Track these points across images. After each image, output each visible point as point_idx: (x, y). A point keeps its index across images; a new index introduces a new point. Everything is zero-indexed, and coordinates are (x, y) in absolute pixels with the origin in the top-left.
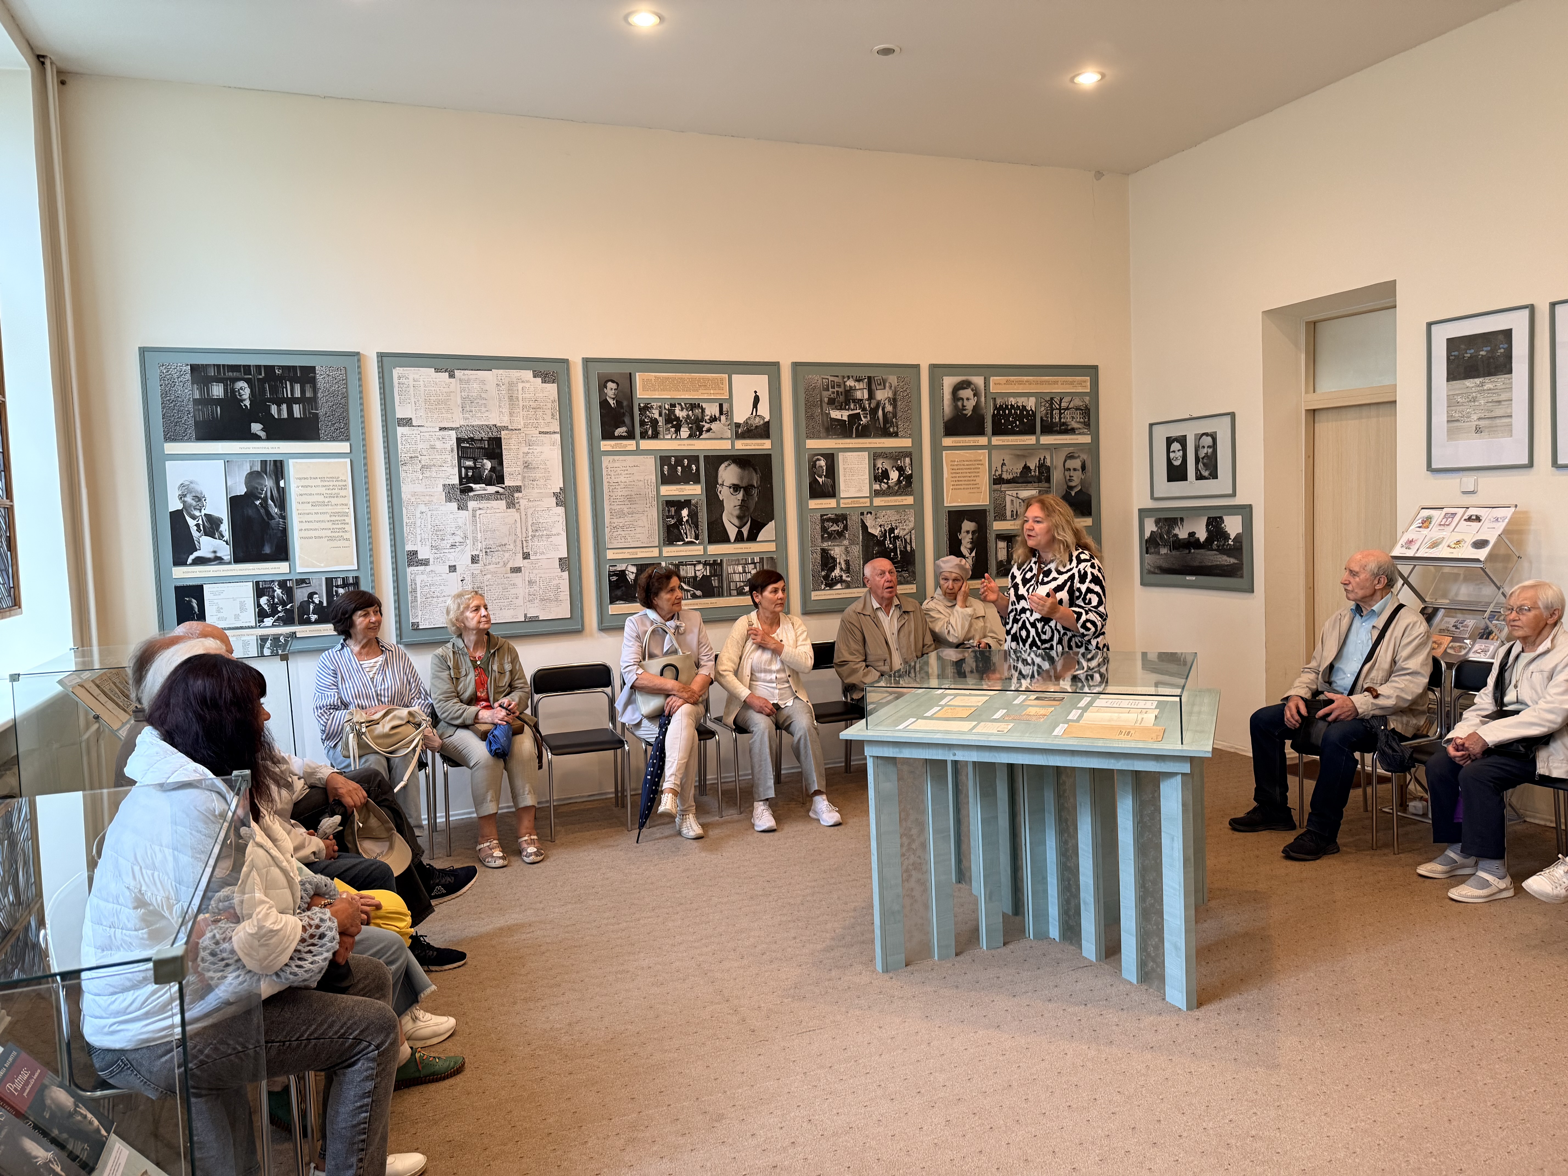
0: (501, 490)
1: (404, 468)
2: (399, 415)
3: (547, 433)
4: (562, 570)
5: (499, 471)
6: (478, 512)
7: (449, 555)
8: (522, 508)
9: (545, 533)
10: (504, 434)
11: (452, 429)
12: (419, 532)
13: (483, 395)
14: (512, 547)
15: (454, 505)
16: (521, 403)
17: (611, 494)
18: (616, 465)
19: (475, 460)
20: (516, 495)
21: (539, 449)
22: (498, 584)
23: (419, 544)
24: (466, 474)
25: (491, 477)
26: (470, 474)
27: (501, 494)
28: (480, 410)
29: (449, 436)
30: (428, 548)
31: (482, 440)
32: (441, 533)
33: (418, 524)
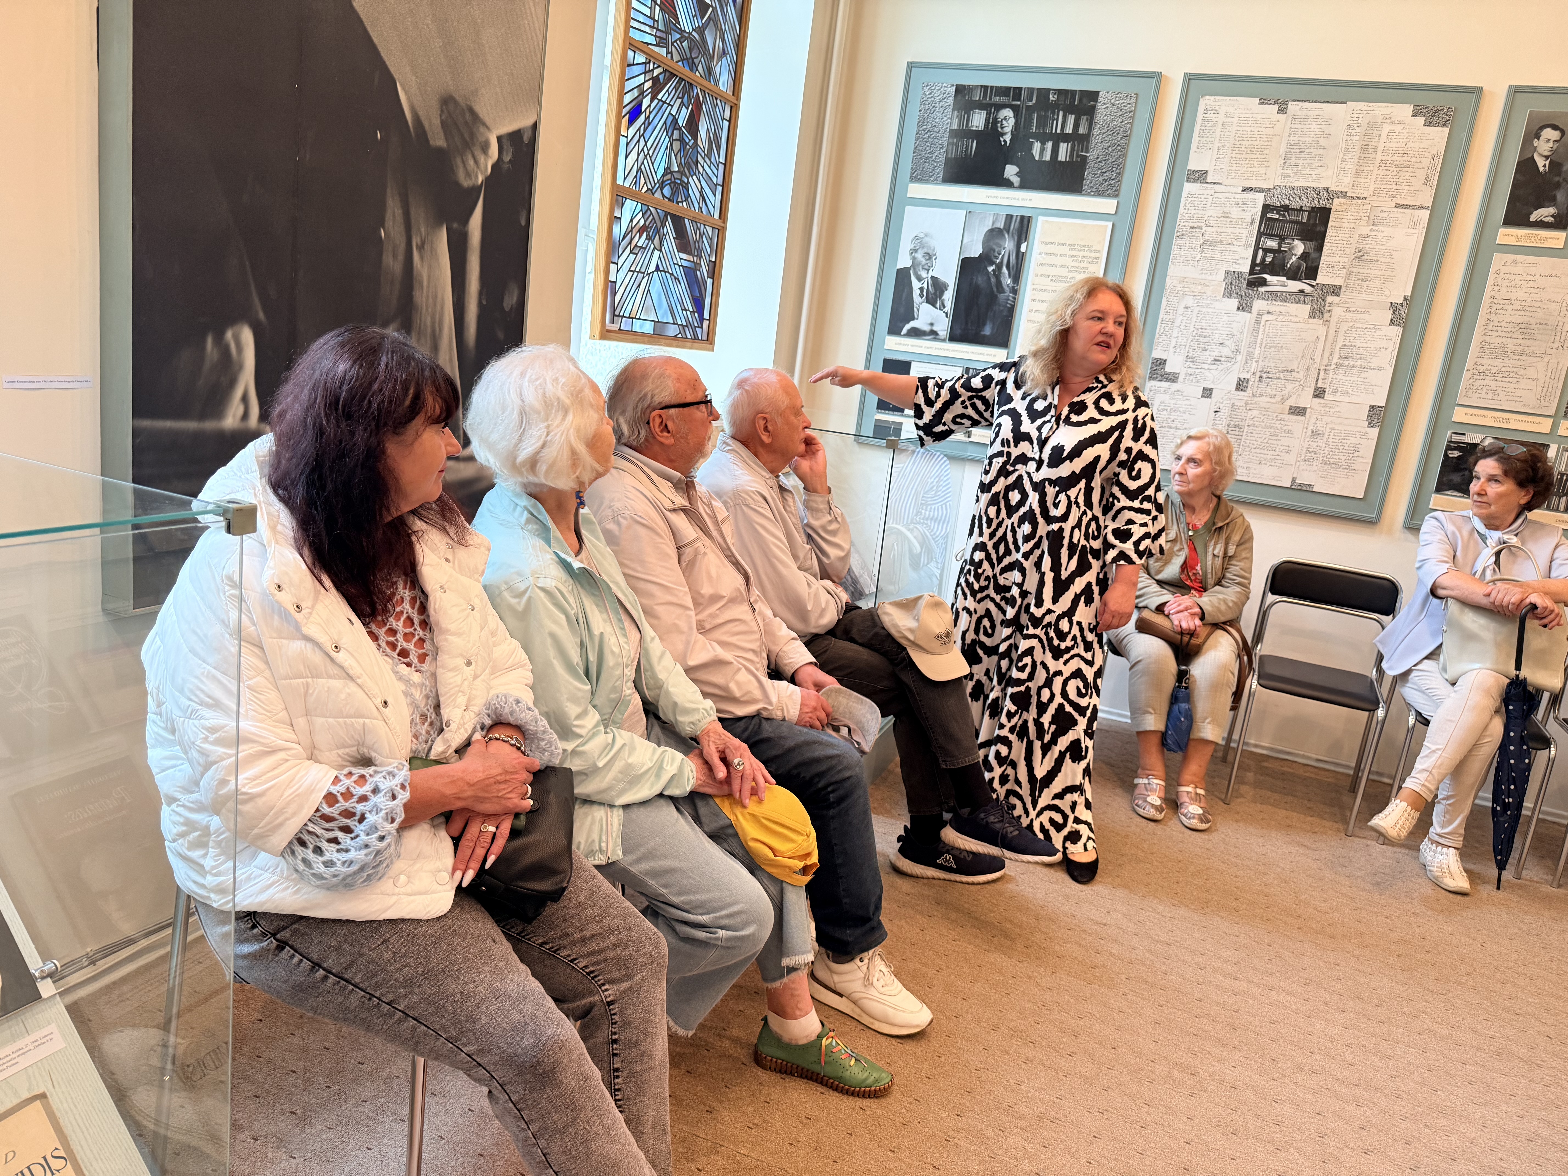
0: (1308, 289)
1: (1179, 242)
2: (1192, 166)
3: (1408, 207)
4: (1371, 425)
5: (1314, 260)
6: (1266, 317)
7: (1207, 373)
8: (1333, 320)
9: (1359, 363)
10: (1337, 204)
11: (1261, 190)
12: (1175, 334)
13: (1323, 142)
14: (1301, 375)
15: (1234, 303)
16: (1379, 157)
17: (1493, 317)
18: (1517, 270)
19: (1282, 239)
20: (1330, 299)
21: (1387, 231)
22: (1266, 427)
23: (1172, 350)
24: (1263, 260)
25: (1299, 268)
26: (1269, 260)
27: (1307, 295)
28: (1310, 165)
29: (1254, 201)
30: (1182, 358)
31: (1301, 209)
32: (1205, 340)
33: (1177, 323)
